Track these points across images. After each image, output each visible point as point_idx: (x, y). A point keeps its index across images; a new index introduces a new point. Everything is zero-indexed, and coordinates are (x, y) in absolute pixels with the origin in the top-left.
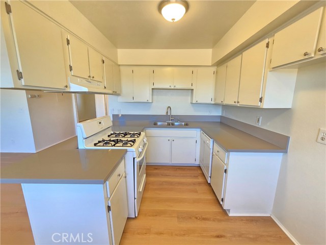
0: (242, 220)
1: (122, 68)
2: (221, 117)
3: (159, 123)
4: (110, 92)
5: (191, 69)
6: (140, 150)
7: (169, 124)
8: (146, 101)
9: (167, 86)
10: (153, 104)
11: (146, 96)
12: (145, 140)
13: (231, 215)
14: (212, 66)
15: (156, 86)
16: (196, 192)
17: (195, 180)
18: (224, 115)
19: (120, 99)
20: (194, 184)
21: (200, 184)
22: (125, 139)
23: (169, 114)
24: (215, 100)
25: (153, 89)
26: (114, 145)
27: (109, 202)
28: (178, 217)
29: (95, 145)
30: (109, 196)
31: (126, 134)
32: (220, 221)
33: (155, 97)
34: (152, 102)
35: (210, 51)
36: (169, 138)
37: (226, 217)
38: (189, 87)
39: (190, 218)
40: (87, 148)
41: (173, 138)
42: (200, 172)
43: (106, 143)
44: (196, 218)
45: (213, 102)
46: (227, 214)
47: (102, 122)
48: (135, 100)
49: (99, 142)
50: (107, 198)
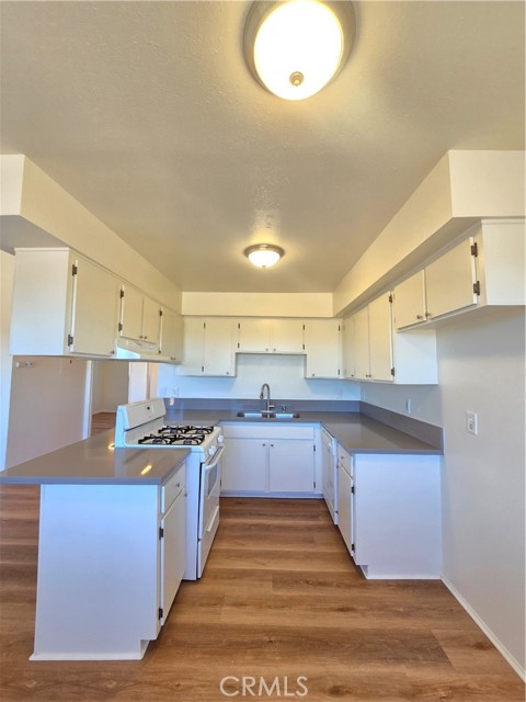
0: (389, 585)
1: (187, 320)
2: (360, 403)
3: (246, 415)
4: (168, 359)
5: (301, 322)
6: (212, 452)
7: (265, 416)
8: (225, 374)
9: (263, 350)
10: (237, 379)
11: (225, 365)
12: (220, 439)
13: (370, 576)
14: (336, 317)
15: (243, 349)
16: (312, 542)
17: (311, 523)
18: (364, 400)
19: (179, 370)
20: (310, 529)
21: (320, 528)
22: (187, 436)
23: (265, 398)
24: (345, 372)
25: (237, 354)
26: (170, 443)
27: (163, 521)
28: (273, 581)
29: (140, 442)
30: (163, 511)
31: (188, 429)
32: (348, 586)
33: (240, 367)
34: (236, 377)
35: (329, 296)
36: (264, 441)
37: (361, 581)
38: (299, 350)
39: (296, 582)
40: (129, 446)
41: (272, 442)
42: (323, 509)
43: (157, 440)
44: (307, 582)
45: (341, 377)
46: (362, 576)
47: (152, 408)
48: (206, 372)
49: (146, 438)
50: (160, 516)
